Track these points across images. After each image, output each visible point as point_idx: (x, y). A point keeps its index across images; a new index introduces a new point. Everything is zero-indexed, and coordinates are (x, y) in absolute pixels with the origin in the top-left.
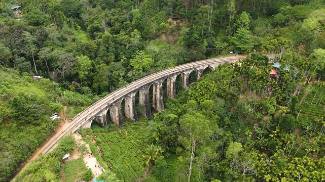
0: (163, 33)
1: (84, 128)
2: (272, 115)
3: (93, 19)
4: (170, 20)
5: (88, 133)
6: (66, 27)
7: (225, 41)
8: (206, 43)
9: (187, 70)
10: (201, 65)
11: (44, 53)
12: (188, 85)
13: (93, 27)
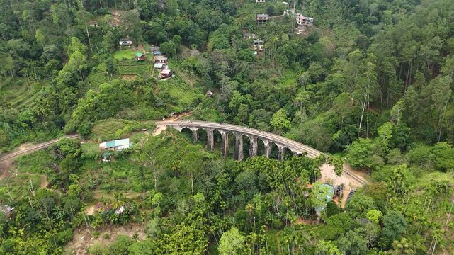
1: (174, 127)
8: (336, 135)
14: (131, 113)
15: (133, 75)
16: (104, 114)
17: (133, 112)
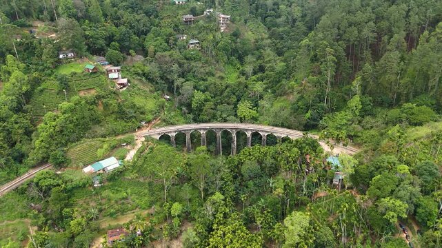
0: (290, 92)
1: (152, 136)
5: (152, 141)
8: (308, 115)
11: (179, 82)
14: (100, 130)
15: (91, 89)
16: (74, 136)
17: (103, 129)
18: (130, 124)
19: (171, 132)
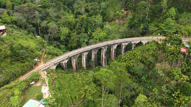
0: (117, 18)
1: (51, 68)
2: (177, 81)
3: (79, 7)
4: (123, 10)
5: (52, 72)
6: (62, 11)
7: (156, 26)
8: (142, 27)
9: (125, 42)
10: (135, 40)
11: (44, 24)
12: (125, 52)
13: (77, 12)
18: (27, 63)
19: (64, 60)
